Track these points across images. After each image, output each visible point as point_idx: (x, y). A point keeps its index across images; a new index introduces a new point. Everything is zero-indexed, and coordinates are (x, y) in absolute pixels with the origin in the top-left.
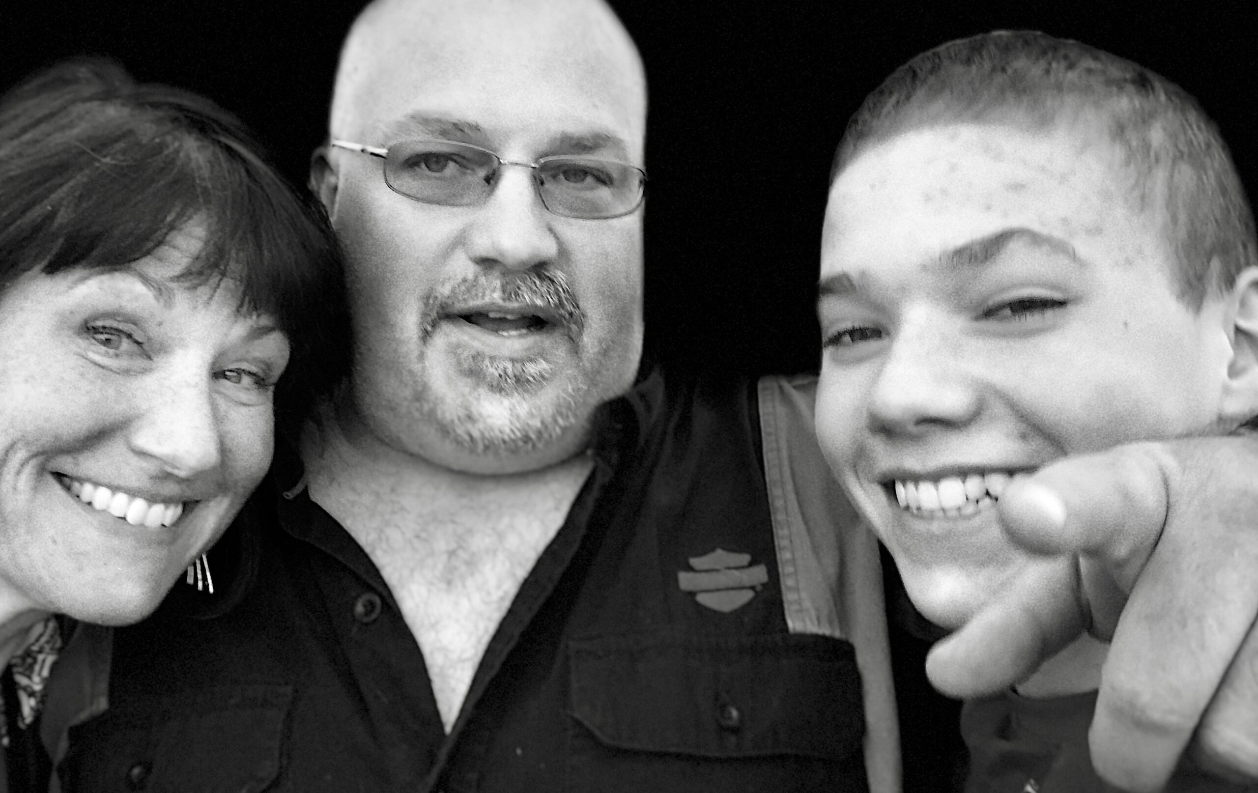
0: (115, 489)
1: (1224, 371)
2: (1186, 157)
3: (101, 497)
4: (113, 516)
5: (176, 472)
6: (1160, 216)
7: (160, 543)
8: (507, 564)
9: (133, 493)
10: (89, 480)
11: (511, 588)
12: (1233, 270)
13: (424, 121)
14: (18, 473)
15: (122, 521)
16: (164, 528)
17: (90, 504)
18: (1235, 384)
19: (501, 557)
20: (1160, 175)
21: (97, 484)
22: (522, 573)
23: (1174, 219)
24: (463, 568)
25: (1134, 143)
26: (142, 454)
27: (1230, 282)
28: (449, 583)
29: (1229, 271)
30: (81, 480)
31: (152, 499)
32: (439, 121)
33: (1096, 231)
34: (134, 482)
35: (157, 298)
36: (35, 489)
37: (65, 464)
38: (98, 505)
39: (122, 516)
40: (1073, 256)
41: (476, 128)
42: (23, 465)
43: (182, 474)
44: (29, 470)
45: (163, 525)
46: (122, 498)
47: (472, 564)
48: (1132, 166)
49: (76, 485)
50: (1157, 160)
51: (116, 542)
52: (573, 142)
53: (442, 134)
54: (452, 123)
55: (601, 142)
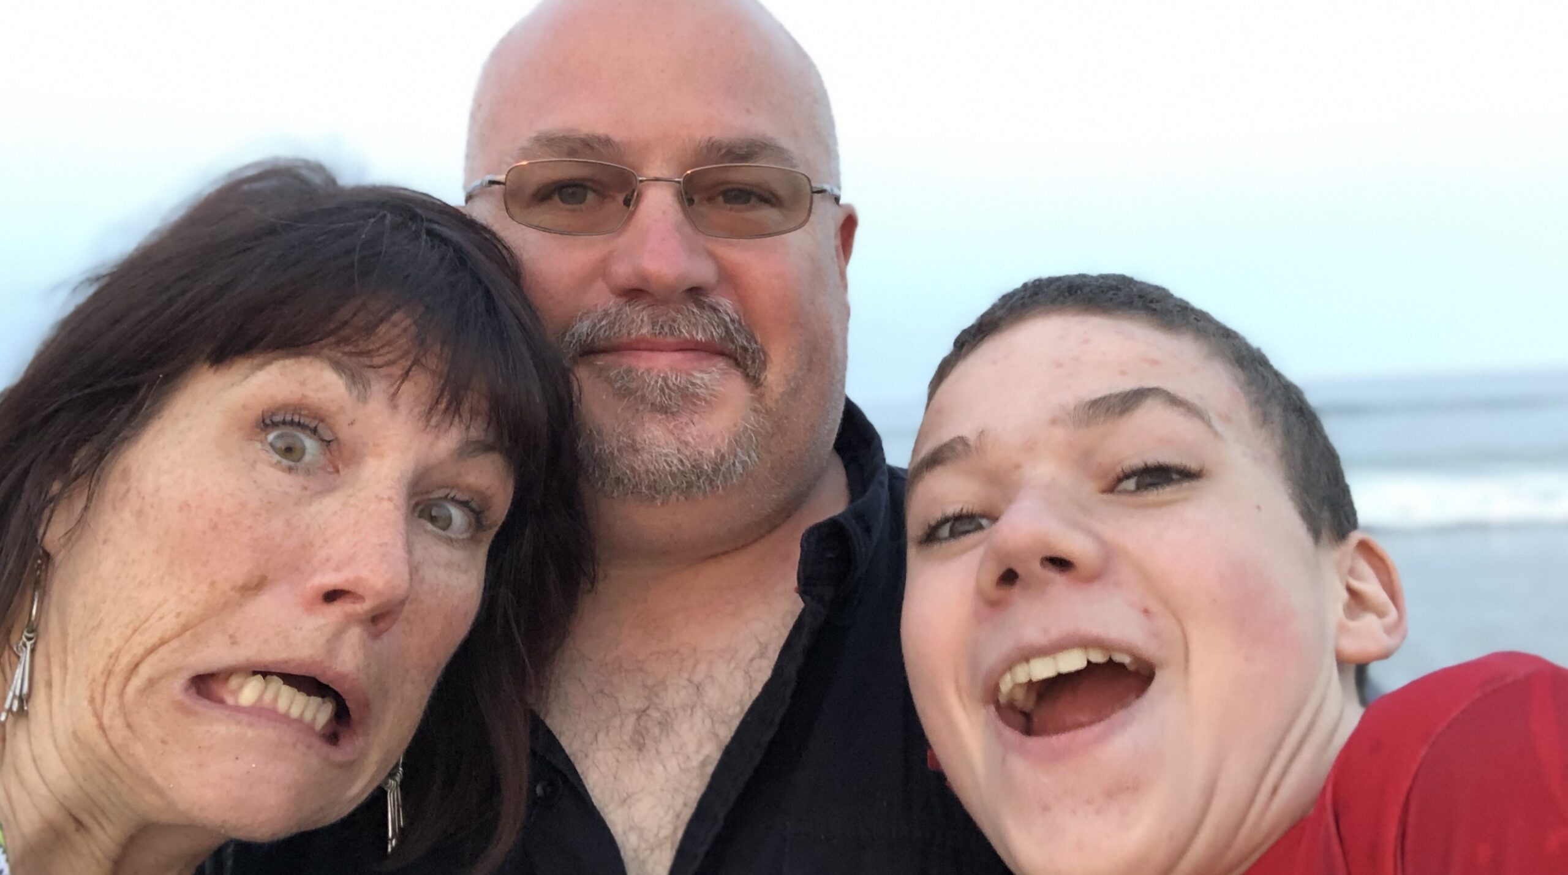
8: (708, 722)
11: (712, 752)
13: (548, 142)
19: (699, 713)
22: (726, 733)
24: (656, 731)
28: (641, 748)
32: (565, 139)
35: (349, 388)
40: (1209, 424)
41: (607, 142)
47: (665, 725)
52: (723, 151)
53: (569, 154)
54: (580, 139)
55: (757, 150)
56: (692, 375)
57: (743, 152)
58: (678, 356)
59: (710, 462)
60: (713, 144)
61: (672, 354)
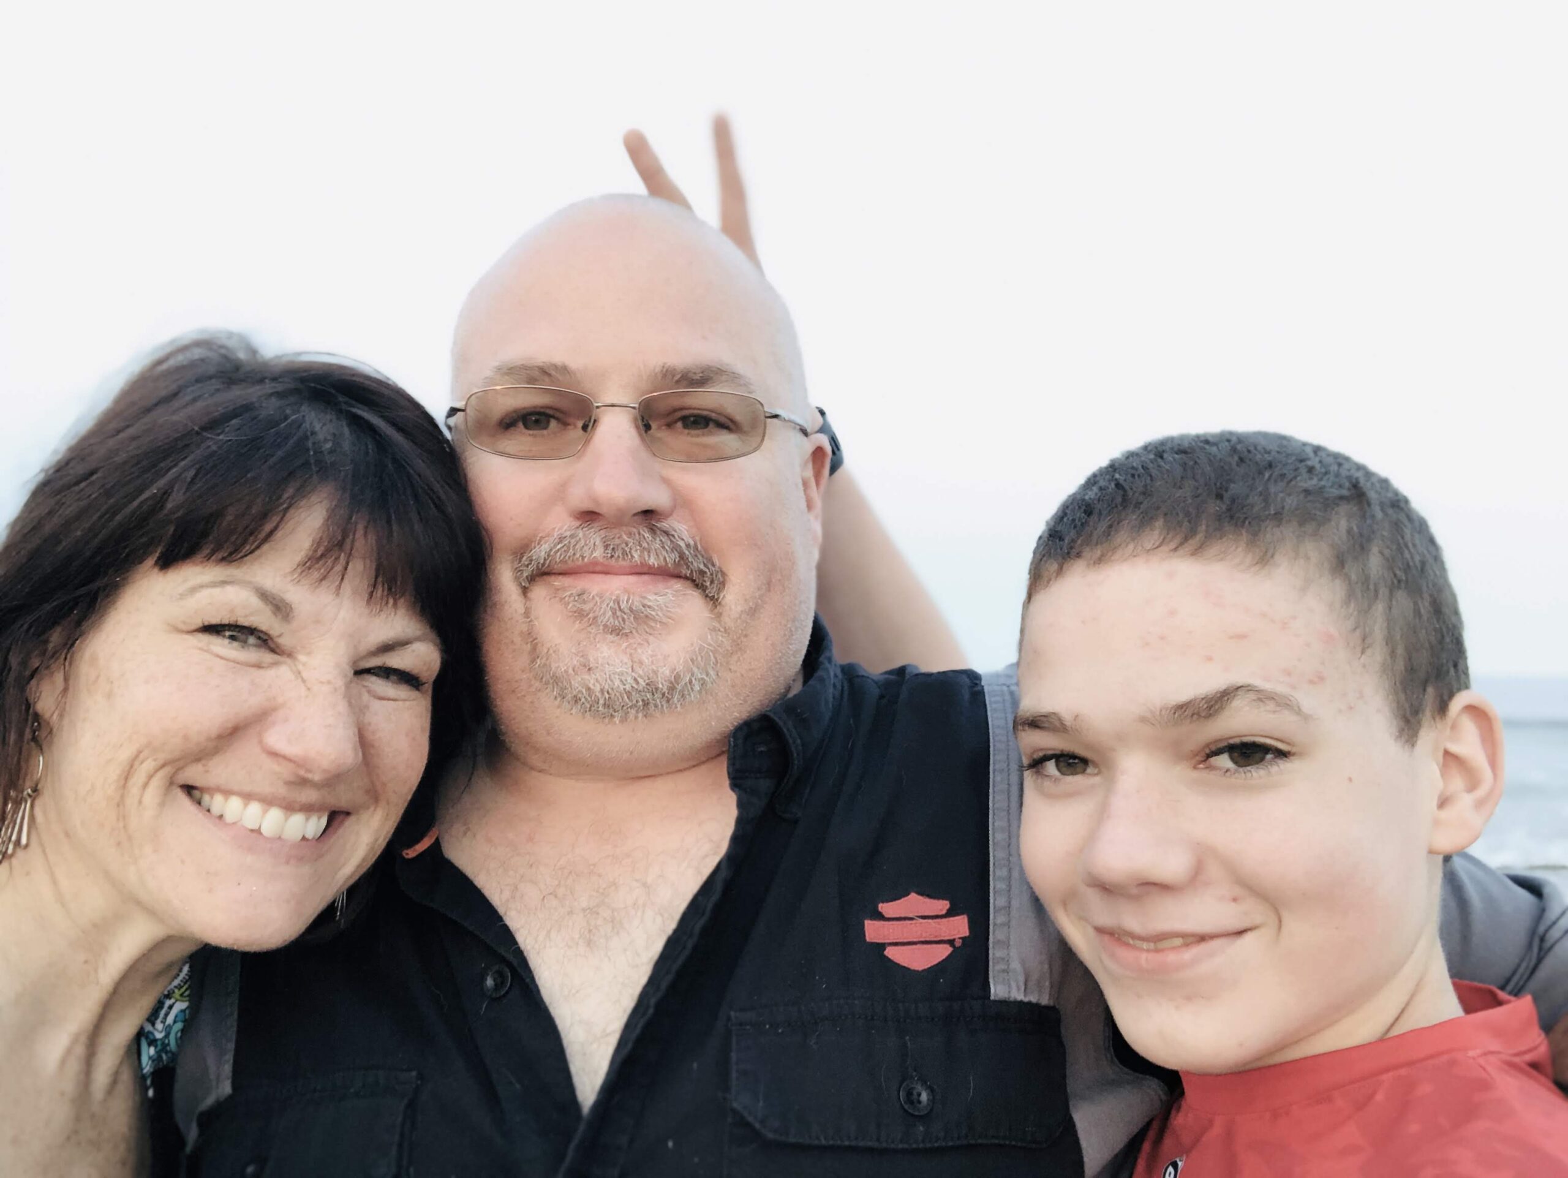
0: (248, 797)
1: (1435, 803)
2: (1403, 585)
3: (232, 808)
4: (246, 829)
5: (310, 776)
6: (1378, 654)
7: (301, 859)
9: (268, 802)
10: (219, 790)
12: (1446, 697)
13: (510, 371)
14: (145, 785)
15: (254, 835)
16: (304, 843)
17: (221, 817)
18: (1444, 814)
19: (650, 911)
20: (1380, 608)
21: (227, 793)
23: (1393, 653)
24: (606, 928)
25: (1354, 577)
26: (274, 754)
27: (1442, 708)
29: (1441, 696)
30: (211, 791)
31: (290, 808)
32: (525, 367)
33: (1318, 679)
34: (265, 786)
36: (162, 804)
37: (193, 774)
38: (229, 817)
39: (256, 827)
40: (1299, 712)
41: (564, 369)
42: (150, 777)
43: (317, 777)
44: (158, 782)
45: (304, 838)
46: (255, 808)
47: (616, 922)
48: (1352, 605)
49: (206, 798)
50: (1376, 592)
51: (249, 859)
52: (677, 377)
53: (529, 383)
54: (538, 367)
55: (712, 375)
56: (645, 598)
57: (697, 377)
58: (632, 579)
59: (665, 681)
60: (667, 371)
61: (626, 577)
